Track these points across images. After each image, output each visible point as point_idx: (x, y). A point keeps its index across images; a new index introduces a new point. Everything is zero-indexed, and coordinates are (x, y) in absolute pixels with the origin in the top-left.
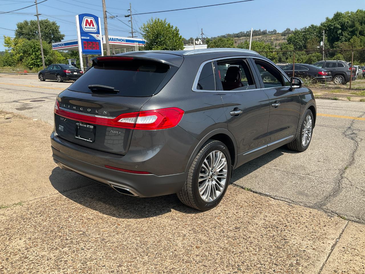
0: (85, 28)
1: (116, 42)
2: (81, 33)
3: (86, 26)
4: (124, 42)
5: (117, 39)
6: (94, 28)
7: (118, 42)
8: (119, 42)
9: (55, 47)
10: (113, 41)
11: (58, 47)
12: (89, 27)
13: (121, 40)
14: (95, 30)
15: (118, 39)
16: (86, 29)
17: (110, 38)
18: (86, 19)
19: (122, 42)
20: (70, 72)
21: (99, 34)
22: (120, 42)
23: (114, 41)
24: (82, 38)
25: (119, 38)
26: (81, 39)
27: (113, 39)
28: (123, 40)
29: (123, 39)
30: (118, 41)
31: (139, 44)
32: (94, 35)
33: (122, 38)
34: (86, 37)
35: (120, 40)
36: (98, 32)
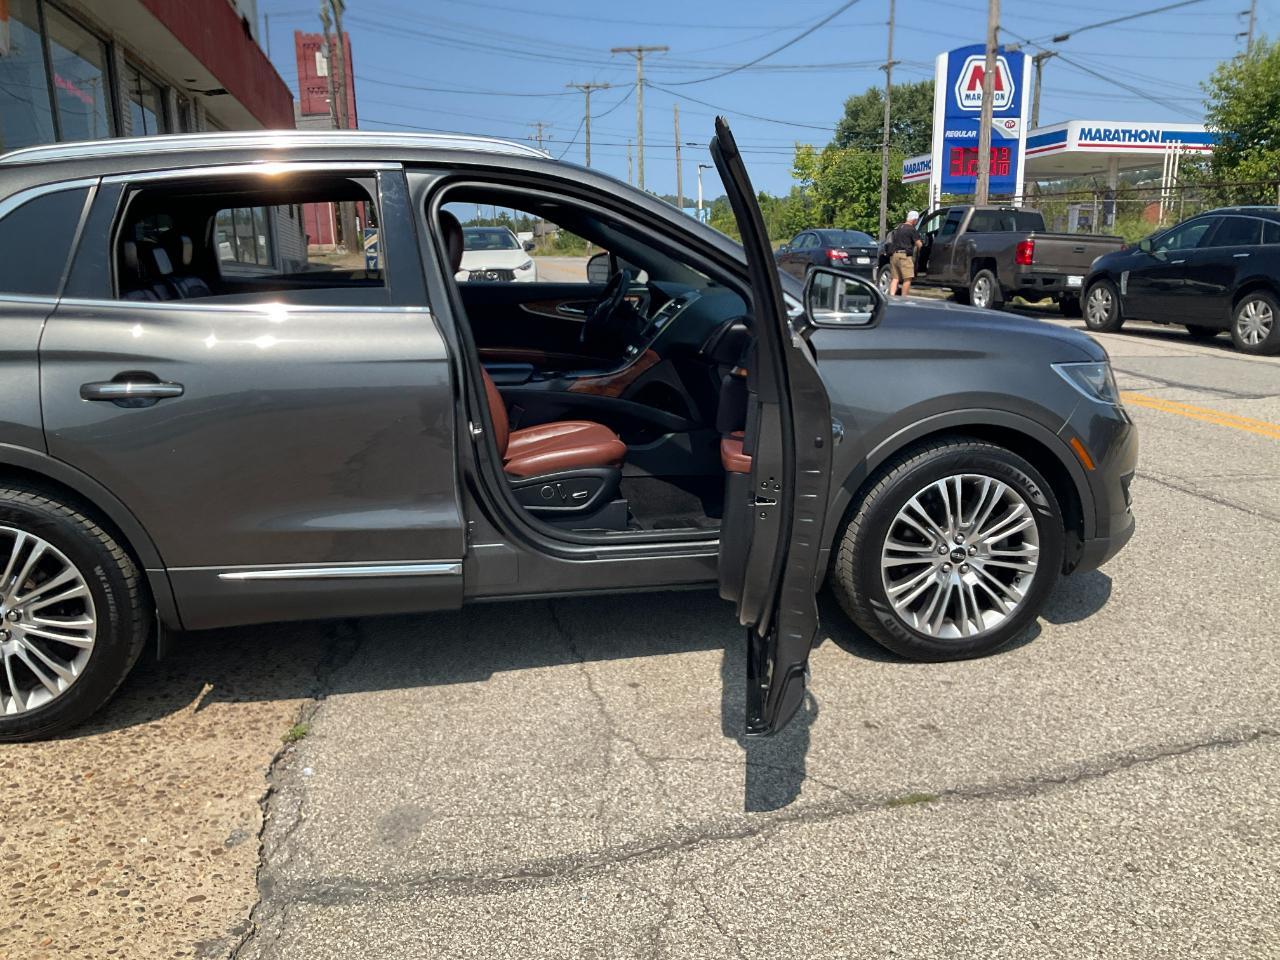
0: (968, 96)
1: (1121, 143)
2: (947, 118)
3: (968, 92)
4: (1153, 143)
5: (1124, 132)
6: (1003, 97)
7: (1127, 143)
8: (1132, 143)
9: (911, 174)
11: (918, 173)
13: (1143, 136)
14: (1003, 103)
15: (1129, 132)
16: (966, 103)
17: (1098, 131)
18: (972, 65)
19: (1147, 143)
21: (1019, 117)
22: (1139, 143)
23: (1112, 140)
24: (950, 134)
25: (1134, 127)
26: (947, 140)
27: (1110, 132)
28: (1151, 136)
29: (1152, 132)
30: (1130, 140)
31: (1184, 148)
32: (997, 124)
33: (1149, 127)
34: (964, 132)
35: (1137, 136)
36: (1014, 112)
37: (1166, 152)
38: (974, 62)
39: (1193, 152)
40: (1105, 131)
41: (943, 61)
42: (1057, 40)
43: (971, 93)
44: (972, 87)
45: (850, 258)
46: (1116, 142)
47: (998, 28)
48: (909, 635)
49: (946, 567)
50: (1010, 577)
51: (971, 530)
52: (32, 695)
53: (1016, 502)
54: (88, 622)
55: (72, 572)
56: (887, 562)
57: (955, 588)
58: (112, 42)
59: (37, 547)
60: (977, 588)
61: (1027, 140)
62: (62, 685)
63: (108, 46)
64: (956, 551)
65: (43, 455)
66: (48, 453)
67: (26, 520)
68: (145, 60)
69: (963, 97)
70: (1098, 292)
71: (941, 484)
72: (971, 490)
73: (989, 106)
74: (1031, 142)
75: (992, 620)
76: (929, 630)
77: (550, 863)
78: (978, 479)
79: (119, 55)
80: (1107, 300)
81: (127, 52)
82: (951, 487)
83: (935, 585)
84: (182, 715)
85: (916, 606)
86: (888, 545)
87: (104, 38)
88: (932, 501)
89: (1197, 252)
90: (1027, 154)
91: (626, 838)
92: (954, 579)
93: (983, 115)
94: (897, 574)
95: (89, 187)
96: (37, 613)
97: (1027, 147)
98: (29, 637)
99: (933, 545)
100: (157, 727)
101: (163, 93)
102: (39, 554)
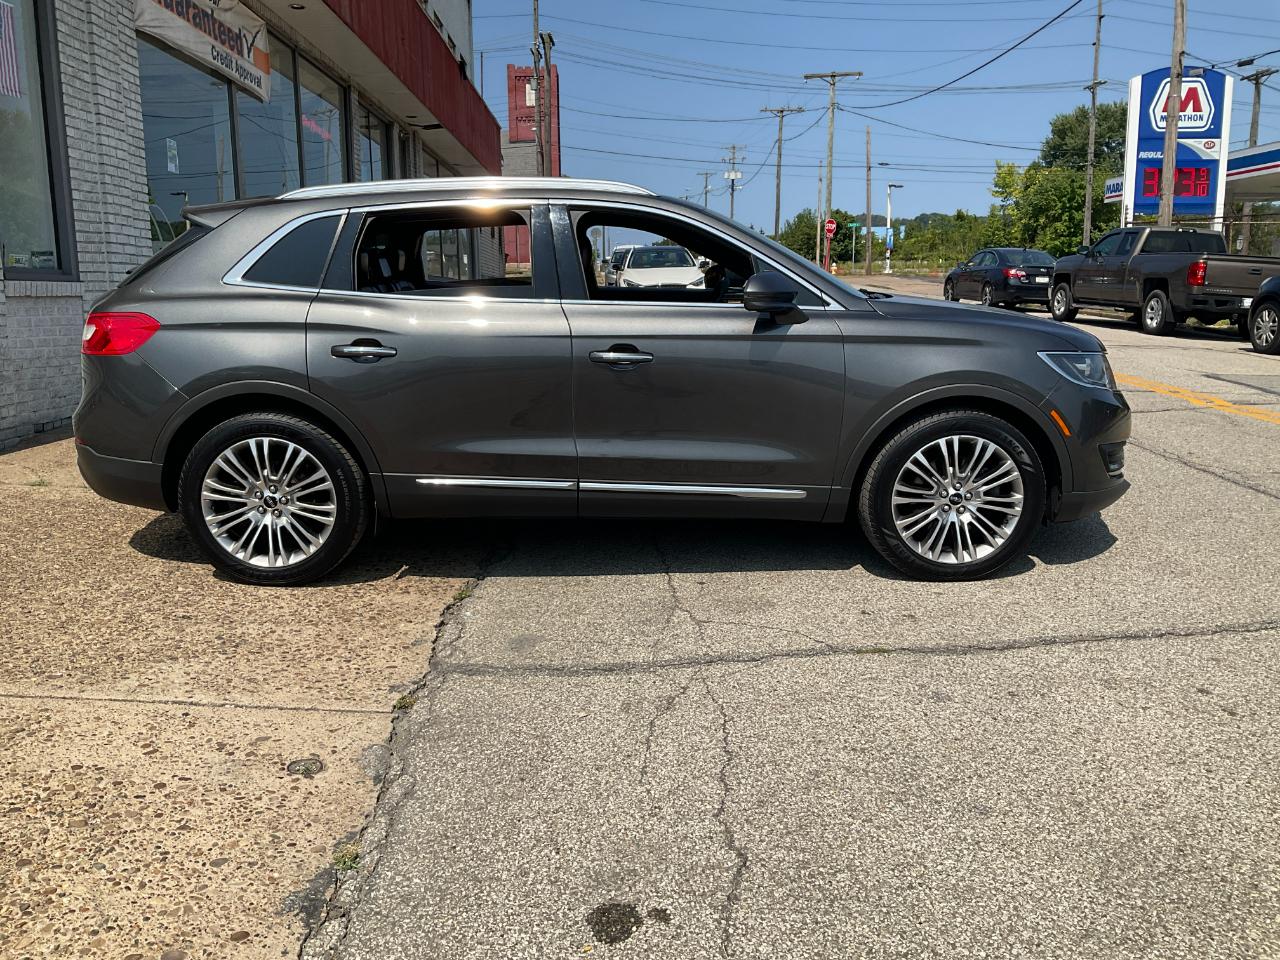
0: (1163, 117)
2: (1141, 140)
3: (1164, 114)
6: (1201, 118)
9: (1114, 194)
14: (1202, 123)
16: (1162, 124)
20: (1023, 276)
21: (1219, 137)
24: (1143, 155)
26: (1140, 161)
32: (1196, 144)
36: (1214, 132)
38: (1168, 84)
41: (1136, 83)
45: (1028, 276)
47: (1183, 52)
48: (913, 557)
49: (946, 507)
50: (1000, 519)
51: (967, 479)
52: (293, 556)
53: (1007, 460)
54: (332, 507)
55: (322, 472)
56: (896, 500)
57: (953, 524)
58: (349, 87)
59: (301, 454)
60: (970, 524)
61: (1229, 161)
62: (313, 549)
63: (346, 89)
64: (955, 495)
65: (307, 392)
66: (310, 391)
67: (294, 435)
68: (373, 99)
69: (1158, 119)
70: (1265, 314)
71: (942, 442)
72: (967, 448)
73: (1173, 128)
74: (1233, 164)
75: (984, 551)
76: (930, 556)
77: (615, 665)
78: (973, 440)
79: (354, 96)
80: (1274, 321)
81: (361, 95)
82: (950, 445)
83: (936, 521)
84: (388, 580)
85: (920, 537)
86: (897, 487)
87: (342, 83)
88: (934, 454)
90: (1228, 175)
91: (667, 657)
92: (953, 517)
93: (1168, 135)
94: (905, 511)
95: (340, 216)
96: (300, 499)
97: (1228, 170)
98: (293, 515)
99: (935, 490)
101: (387, 128)
102: (302, 459)
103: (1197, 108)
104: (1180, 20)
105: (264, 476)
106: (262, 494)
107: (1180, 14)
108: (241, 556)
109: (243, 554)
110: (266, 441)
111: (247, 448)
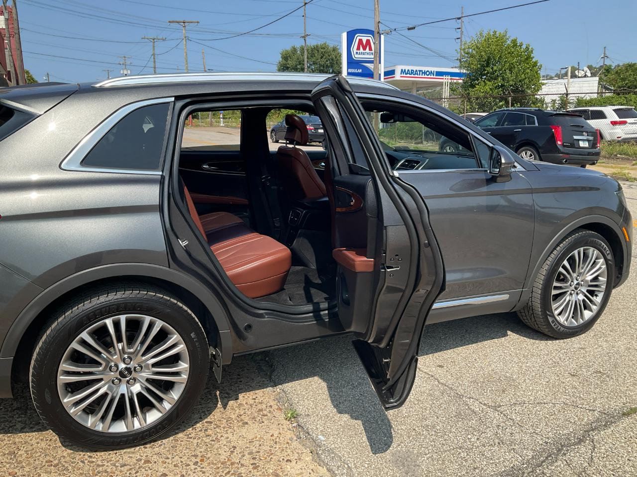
0: (357, 53)
1: (419, 76)
2: (348, 63)
3: (357, 51)
4: (432, 76)
5: (420, 71)
6: (372, 54)
7: (421, 76)
8: (423, 76)
10: (412, 76)
12: (363, 51)
13: (428, 73)
14: (373, 56)
15: (422, 71)
16: (356, 56)
17: (408, 70)
18: (359, 38)
19: (429, 76)
20: (313, 129)
21: (380, 63)
22: (426, 76)
23: (415, 74)
24: (350, 71)
25: (424, 69)
26: (348, 73)
27: (414, 71)
28: (431, 73)
29: (431, 71)
32: (371, 66)
33: (430, 69)
34: (356, 70)
35: (425, 73)
37: (444, 81)
38: (358, 37)
39: (455, 81)
40: (412, 70)
41: (345, 35)
42: (409, 29)
43: (358, 51)
44: (358, 48)
45: (315, 129)
46: (416, 76)
47: (379, 22)
48: (559, 327)
49: (573, 292)
50: (593, 294)
51: (583, 273)
53: (600, 259)
54: (184, 366)
55: (175, 337)
56: (553, 292)
57: (576, 302)
59: (157, 325)
60: (583, 301)
61: (384, 72)
62: (167, 406)
64: (576, 284)
65: (168, 269)
66: (169, 267)
69: (355, 53)
71: (576, 252)
72: (586, 254)
75: (588, 315)
76: (566, 323)
78: (589, 249)
82: (579, 253)
83: (569, 302)
86: (555, 284)
88: (572, 261)
89: (496, 128)
90: (385, 79)
92: (575, 298)
93: (375, 62)
94: (556, 298)
95: (169, 103)
96: (154, 365)
97: (385, 76)
98: (148, 380)
99: (569, 282)
100: (211, 423)
102: (158, 329)
103: (370, 49)
104: (377, 6)
105: (119, 350)
106: (117, 366)
107: (377, 3)
108: (100, 427)
109: (101, 425)
110: (123, 318)
111: (105, 328)
